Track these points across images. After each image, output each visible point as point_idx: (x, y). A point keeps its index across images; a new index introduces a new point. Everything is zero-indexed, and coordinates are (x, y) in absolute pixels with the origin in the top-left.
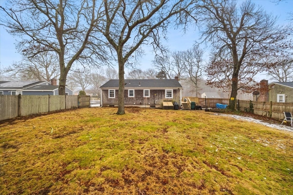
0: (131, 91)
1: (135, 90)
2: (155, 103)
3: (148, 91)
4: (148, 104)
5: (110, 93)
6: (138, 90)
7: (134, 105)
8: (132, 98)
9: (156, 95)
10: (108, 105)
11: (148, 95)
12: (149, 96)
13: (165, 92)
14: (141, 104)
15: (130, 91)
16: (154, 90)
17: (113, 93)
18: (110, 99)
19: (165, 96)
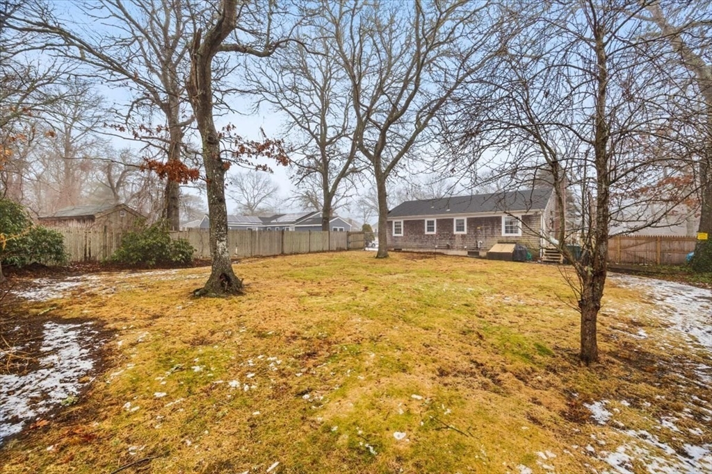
0: (431, 221)
1: (437, 220)
2: (477, 245)
3: (463, 220)
4: (463, 249)
5: (396, 226)
6: (444, 220)
7: (436, 249)
8: (432, 235)
9: (481, 230)
10: (392, 248)
11: (463, 230)
12: (465, 232)
13: (501, 223)
14: (448, 247)
15: (428, 222)
16: (476, 219)
17: (400, 226)
18: (395, 237)
19: (500, 230)
